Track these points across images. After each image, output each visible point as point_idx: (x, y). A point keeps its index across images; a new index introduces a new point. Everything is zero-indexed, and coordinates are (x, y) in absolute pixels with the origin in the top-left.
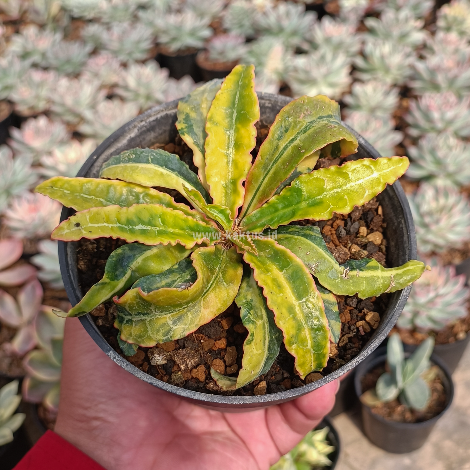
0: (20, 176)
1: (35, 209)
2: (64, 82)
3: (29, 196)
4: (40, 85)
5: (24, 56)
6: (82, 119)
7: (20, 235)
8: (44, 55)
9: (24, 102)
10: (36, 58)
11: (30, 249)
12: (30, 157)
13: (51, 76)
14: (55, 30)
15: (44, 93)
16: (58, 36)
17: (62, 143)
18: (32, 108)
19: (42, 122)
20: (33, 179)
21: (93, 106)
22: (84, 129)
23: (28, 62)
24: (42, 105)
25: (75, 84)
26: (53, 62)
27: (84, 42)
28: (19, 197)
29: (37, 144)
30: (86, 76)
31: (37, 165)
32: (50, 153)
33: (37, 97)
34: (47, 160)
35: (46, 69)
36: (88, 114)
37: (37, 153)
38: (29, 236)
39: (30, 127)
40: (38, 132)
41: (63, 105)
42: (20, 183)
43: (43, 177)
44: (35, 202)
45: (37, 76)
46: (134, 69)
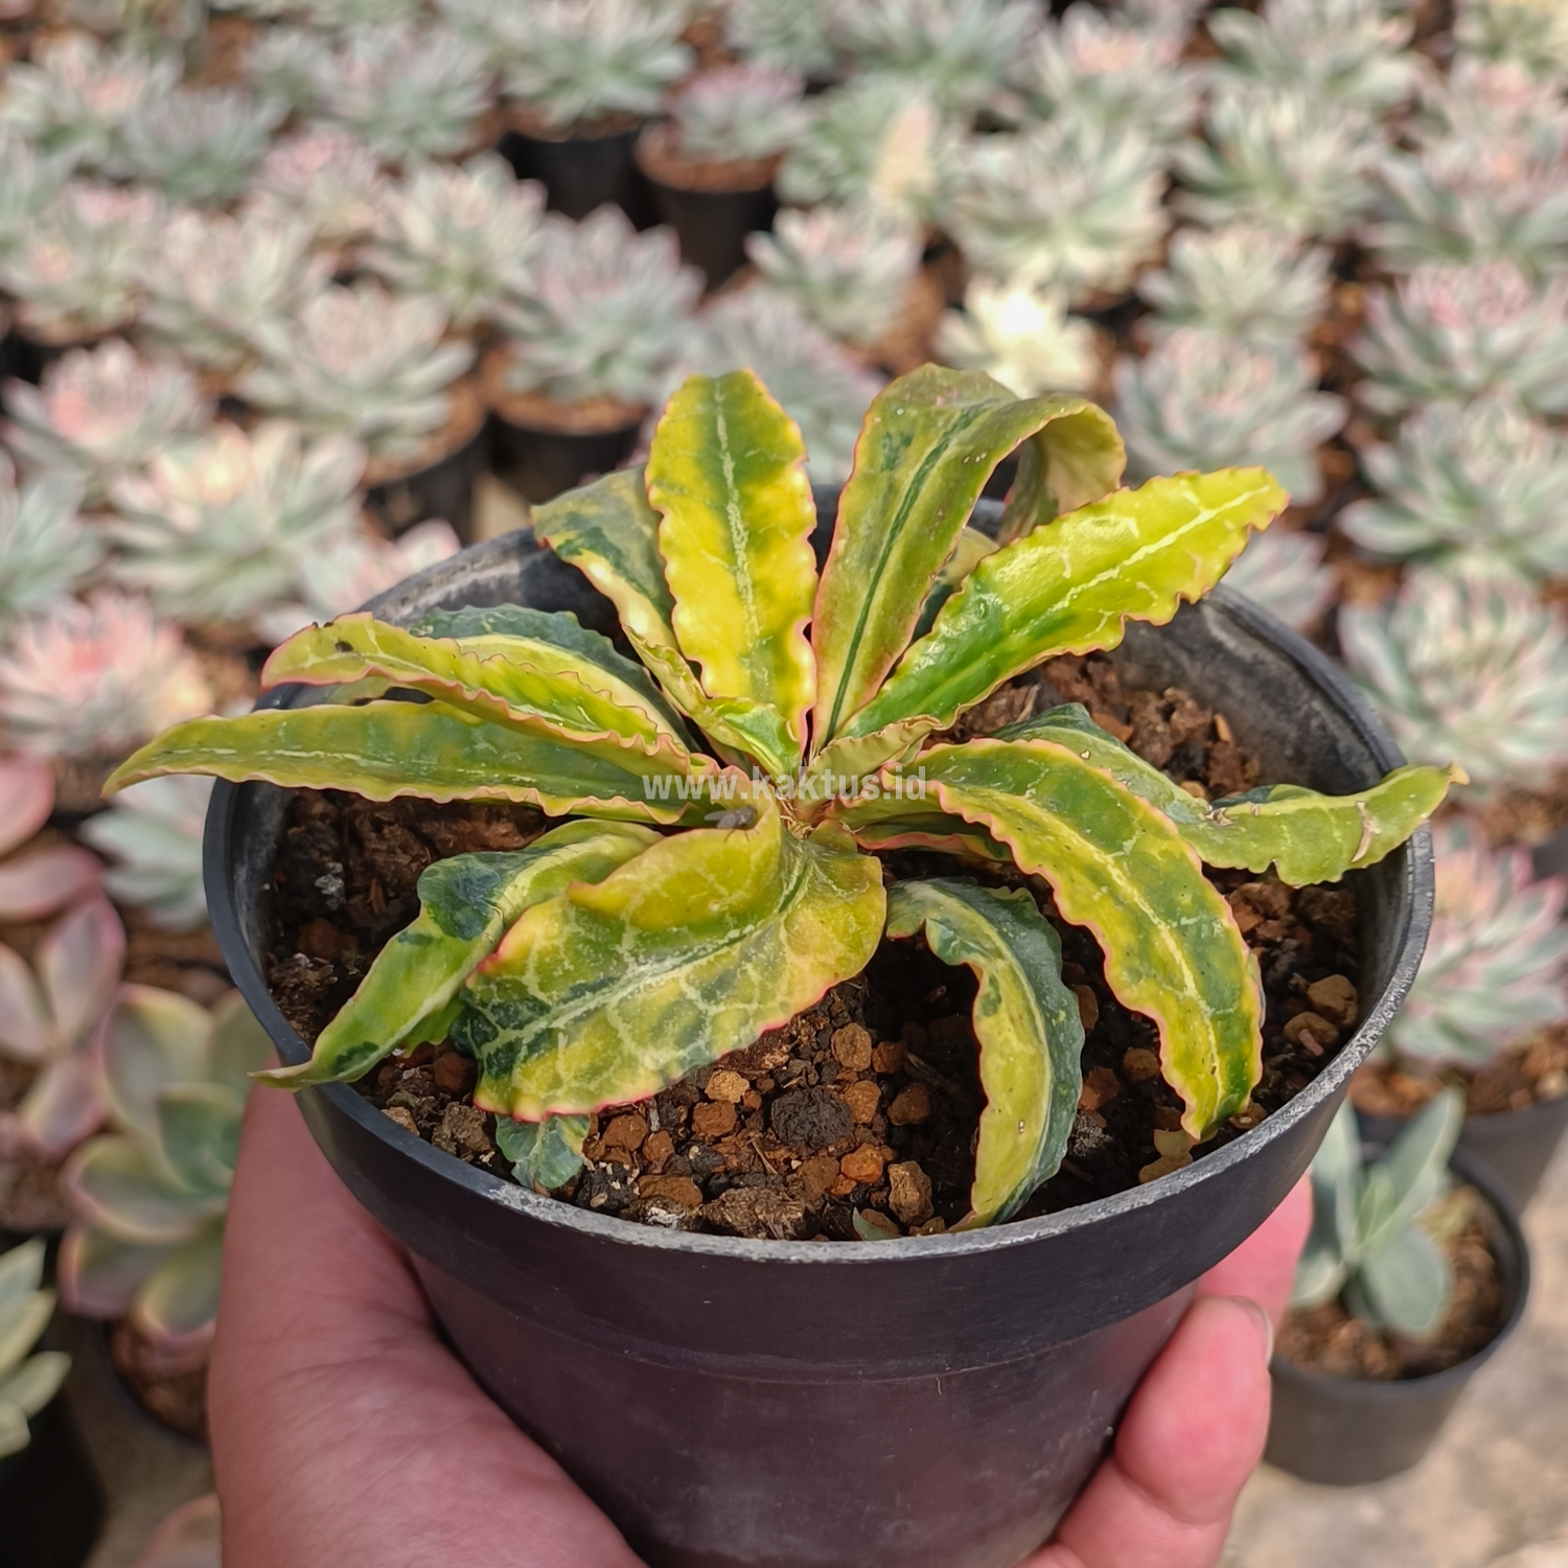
0: (41, 547)
1: (94, 659)
2: (187, 229)
3: (74, 614)
4: (105, 237)
5: (50, 138)
6: (252, 355)
7: (43, 747)
8: (115, 136)
9: (49, 295)
10: (89, 146)
11: (76, 797)
12: (73, 483)
13: (142, 207)
14: (153, 52)
15: (119, 263)
16: (165, 72)
17: (183, 433)
18: (77, 316)
19: (114, 362)
20: (84, 559)
21: (288, 309)
22: (259, 386)
23: (61, 162)
24: (111, 307)
25: (225, 233)
26: (149, 160)
27: (252, 92)
28: (39, 617)
29: (99, 437)
30: (263, 208)
31: (98, 508)
32: (142, 470)
33: (96, 279)
34: (133, 494)
35: (123, 183)
36: (272, 337)
37: (98, 468)
38: (75, 750)
39: (73, 379)
40: (101, 398)
41: (184, 305)
42: (43, 571)
43: (120, 551)
44: (95, 633)
45: (95, 207)
46: (428, 185)
